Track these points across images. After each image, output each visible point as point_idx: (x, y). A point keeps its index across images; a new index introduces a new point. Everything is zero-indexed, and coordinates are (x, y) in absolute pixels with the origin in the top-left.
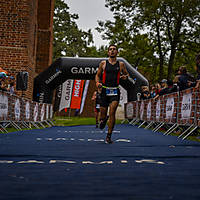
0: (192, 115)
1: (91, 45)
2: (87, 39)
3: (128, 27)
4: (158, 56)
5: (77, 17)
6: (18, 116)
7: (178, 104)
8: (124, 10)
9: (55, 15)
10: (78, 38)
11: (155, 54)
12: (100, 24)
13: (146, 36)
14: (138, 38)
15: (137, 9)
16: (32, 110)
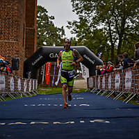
0: (132, 86)
1: (64, 37)
2: (61, 33)
3: (89, 25)
4: (110, 44)
5: (54, 18)
6: (12, 88)
7: (123, 79)
8: (86, 13)
9: (38, 17)
10: (54, 32)
11: (108, 42)
12: (69, 23)
13: (101, 30)
14: (96, 32)
15: (95, 11)
16: (22, 84)
